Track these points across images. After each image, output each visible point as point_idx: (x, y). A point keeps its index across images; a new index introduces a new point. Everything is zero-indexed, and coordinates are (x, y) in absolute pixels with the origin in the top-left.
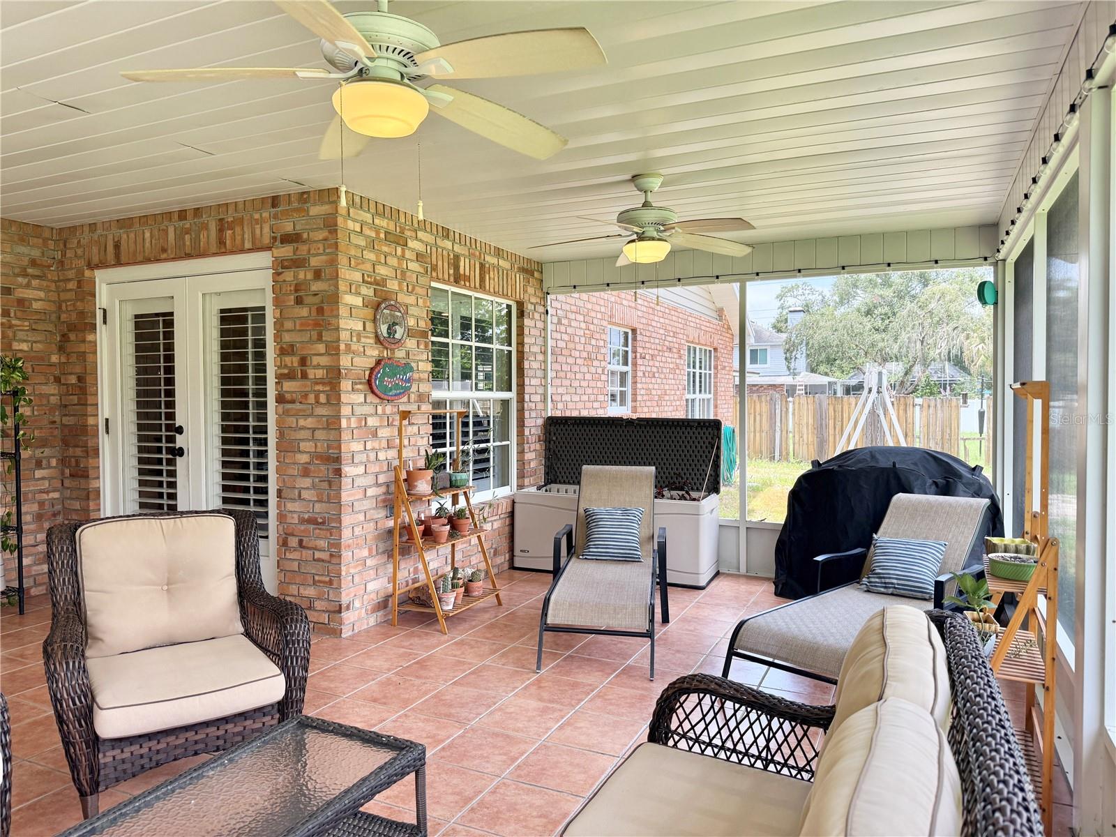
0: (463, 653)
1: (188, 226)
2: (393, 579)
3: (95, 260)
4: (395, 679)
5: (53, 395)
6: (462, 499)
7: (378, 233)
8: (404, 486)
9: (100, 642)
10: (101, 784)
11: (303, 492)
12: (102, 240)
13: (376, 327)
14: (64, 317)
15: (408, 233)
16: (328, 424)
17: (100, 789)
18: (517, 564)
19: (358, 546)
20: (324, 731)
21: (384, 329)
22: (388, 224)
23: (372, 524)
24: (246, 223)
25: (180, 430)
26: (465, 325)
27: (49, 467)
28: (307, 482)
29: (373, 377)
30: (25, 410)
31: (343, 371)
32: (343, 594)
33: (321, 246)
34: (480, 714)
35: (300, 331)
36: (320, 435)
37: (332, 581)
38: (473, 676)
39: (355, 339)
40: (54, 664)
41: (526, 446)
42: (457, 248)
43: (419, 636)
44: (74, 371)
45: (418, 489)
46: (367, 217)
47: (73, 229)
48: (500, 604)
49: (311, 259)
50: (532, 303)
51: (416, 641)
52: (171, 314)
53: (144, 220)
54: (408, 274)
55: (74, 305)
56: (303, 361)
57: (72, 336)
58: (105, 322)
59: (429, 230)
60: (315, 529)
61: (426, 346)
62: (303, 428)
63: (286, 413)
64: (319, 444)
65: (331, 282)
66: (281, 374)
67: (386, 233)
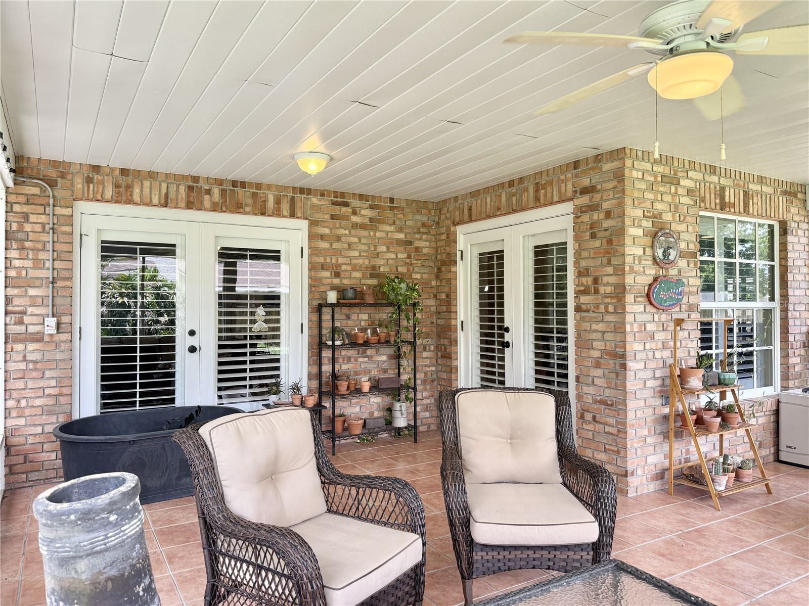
0: (738, 531)
1: (514, 190)
2: (670, 456)
3: (457, 219)
4: (678, 540)
5: (433, 306)
6: (729, 395)
7: (656, 177)
8: (678, 380)
9: (470, 473)
10: (474, 573)
11: (596, 380)
12: (461, 206)
13: (653, 251)
14: (439, 257)
15: (680, 174)
16: (615, 329)
17: (473, 577)
18: (782, 458)
19: (640, 426)
20: (638, 577)
21: (660, 253)
22: (664, 169)
23: (650, 410)
24: (554, 184)
25: (507, 330)
26: (729, 245)
27: (430, 351)
28: (599, 372)
29: (651, 291)
30: (418, 316)
31: (627, 287)
32: (629, 463)
33: (611, 193)
34: (765, 591)
35: (593, 258)
36: (609, 336)
37: (620, 451)
38: (752, 554)
39: (636, 262)
40: (448, 484)
41: (790, 351)
42: (723, 181)
43: (694, 508)
44: (444, 291)
45: (690, 384)
46: (648, 166)
47: (444, 201)
48: (769, 492)
49: (603, 203)
50: (795, 222)
51: (691, 511)
52: (502, 251)
53: (486, 190)
54: (680, 207)
55: (445, 249)
56: (596, 281)
57: (443, 269)
58: (462, 259)
59: (698, 169)
60: (606, 408)
61: (695, 264)
62: (595, 331)
63: (582, 319)
64: (608, 344)
65: (619, 219)
66: (579, 291)
67: (662, 177)
